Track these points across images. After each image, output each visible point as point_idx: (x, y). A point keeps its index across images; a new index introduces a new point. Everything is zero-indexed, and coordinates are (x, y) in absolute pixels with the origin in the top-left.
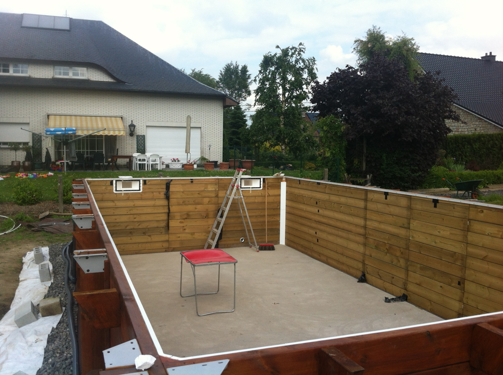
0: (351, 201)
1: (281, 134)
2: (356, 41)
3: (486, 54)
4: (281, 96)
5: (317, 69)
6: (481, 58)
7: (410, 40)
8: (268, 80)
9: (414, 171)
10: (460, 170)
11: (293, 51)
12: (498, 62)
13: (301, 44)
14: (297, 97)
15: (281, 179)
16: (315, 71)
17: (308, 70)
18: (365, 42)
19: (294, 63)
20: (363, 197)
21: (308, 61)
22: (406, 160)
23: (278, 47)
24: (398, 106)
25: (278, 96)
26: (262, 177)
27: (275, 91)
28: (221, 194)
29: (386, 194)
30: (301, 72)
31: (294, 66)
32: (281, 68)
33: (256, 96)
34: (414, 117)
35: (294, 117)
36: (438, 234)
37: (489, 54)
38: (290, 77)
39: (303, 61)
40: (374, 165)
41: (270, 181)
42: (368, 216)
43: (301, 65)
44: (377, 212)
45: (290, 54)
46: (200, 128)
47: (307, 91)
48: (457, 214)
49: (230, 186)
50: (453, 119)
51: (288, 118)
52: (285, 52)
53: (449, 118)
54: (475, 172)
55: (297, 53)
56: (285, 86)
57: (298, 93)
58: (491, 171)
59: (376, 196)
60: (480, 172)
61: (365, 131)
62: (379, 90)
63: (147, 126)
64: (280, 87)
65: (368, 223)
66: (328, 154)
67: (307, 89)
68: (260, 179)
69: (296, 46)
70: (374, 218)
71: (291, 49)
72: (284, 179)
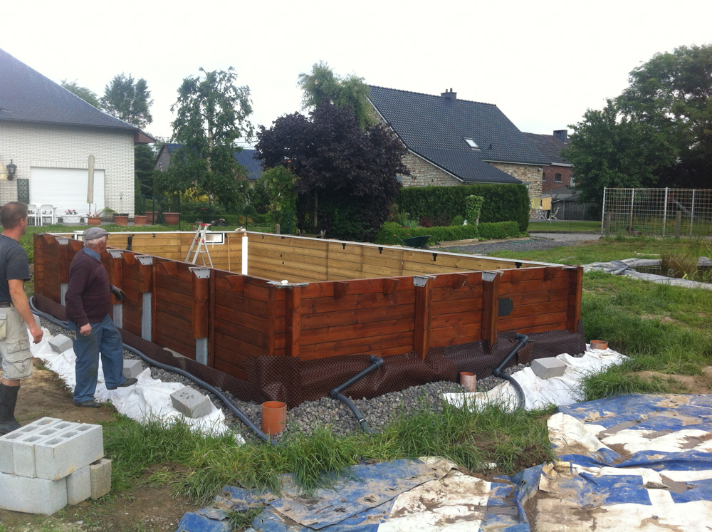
0: (315, 252)
1: (209, 180)
2: (300, 76)
3: (447, 90)
4: (207, 132)
5: (251, 101)
6: (440, 95)
7: (360, 79)
8: (189, 110)
9: (366, 227)
10: (414, 227)
11: (221, 76)
12: (459, 100)
13: (231, 68)
14: (227, 134)
15: (242, 234)
16: (249, 103)
17: (241, 101)
18: (312, 77)
19: (222, 91)
20: (325, 248)
21: (241, 91)
22: (358, 216)
23: (201, 69)
24: (349, 159)
25: (202, 131)
26: (224, 232)
27: (199, 125)
28: (184, 249)
29: (344, 245)
30: (232, 103)
31: (224, 94)
32: (207, 96)
33: (174, 130)
34: (365, 172)
35: (225, 159)
36: (383, 273)
37: (449, 91)
38: (218, 108)
39: (235, 89)
40: (326, 220)
41: (232, 236)
42: (329, 264)
43: (232, 94)
44: (337, 260)
45: (218, 80)
46: (104, 170)
47: (239, 127)
48: (395, 257)
49: (194, 241)
50: (403, 174)
51: (217, 160)
52: (211, 77)
53: (400, 172)
54: (427, 228)
55: (226, 78)
56: (212, 119)
57: (229, 129)
58: (442, 228)
59: (336, 247)
60: (432, 229)
61: (317, 184)
62: (330, 142)
63: (31, 167)
64: (206, 121)
65: (330, 270)
66: (279, 209)
67: (240, 124)
68: (222, 234)
69: (226, 70)
70: (334, 265)
71: (219, 74)
72: (245, 234)
